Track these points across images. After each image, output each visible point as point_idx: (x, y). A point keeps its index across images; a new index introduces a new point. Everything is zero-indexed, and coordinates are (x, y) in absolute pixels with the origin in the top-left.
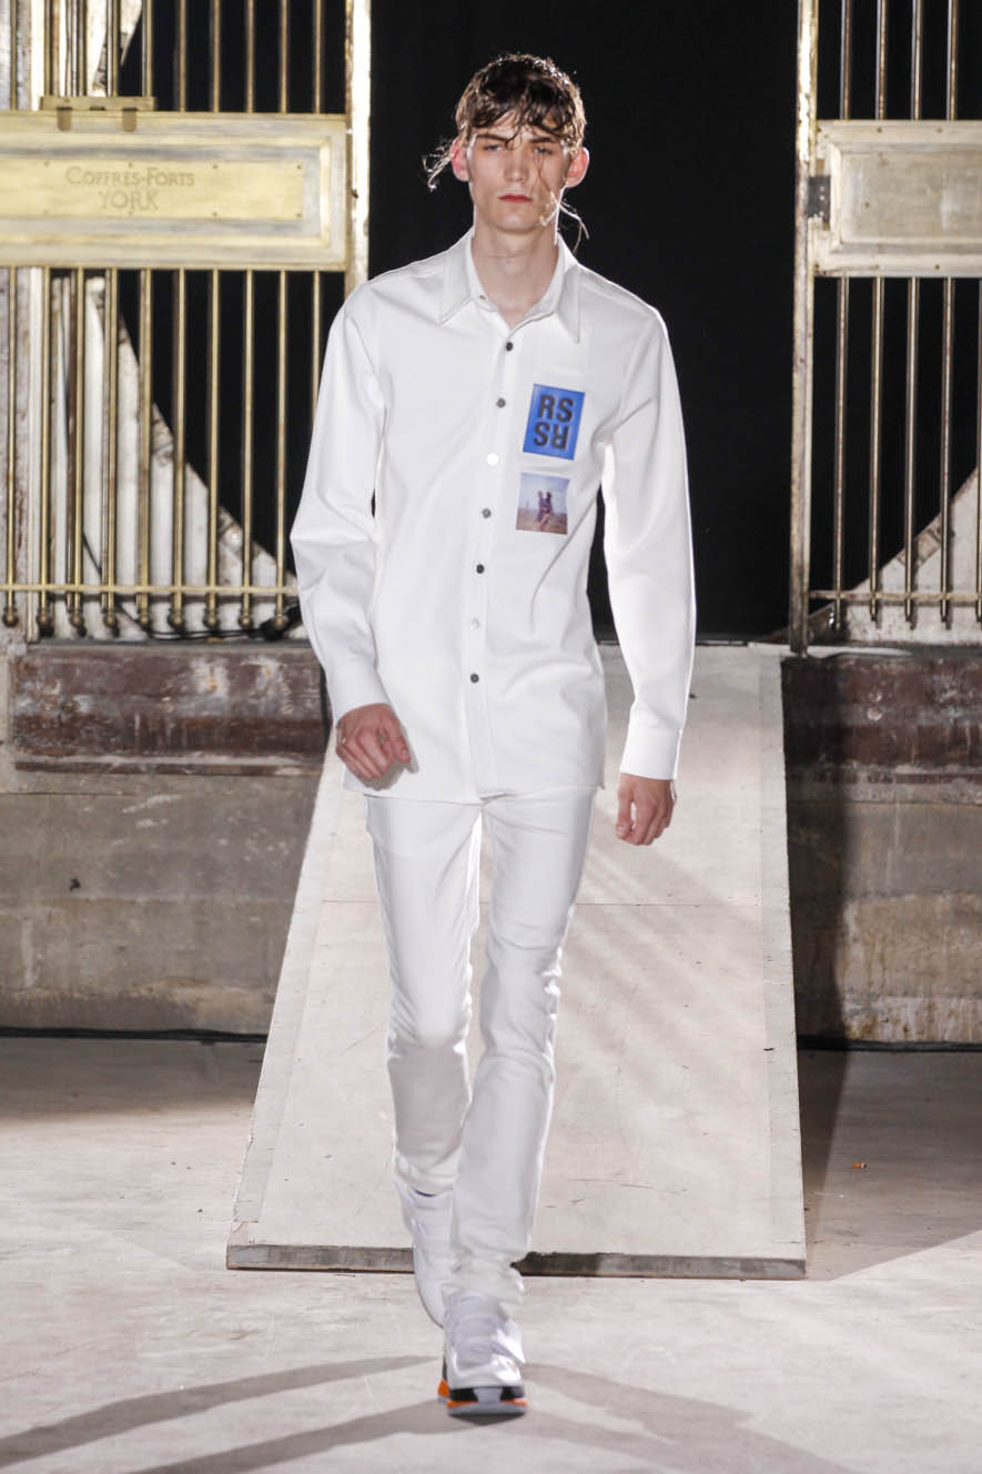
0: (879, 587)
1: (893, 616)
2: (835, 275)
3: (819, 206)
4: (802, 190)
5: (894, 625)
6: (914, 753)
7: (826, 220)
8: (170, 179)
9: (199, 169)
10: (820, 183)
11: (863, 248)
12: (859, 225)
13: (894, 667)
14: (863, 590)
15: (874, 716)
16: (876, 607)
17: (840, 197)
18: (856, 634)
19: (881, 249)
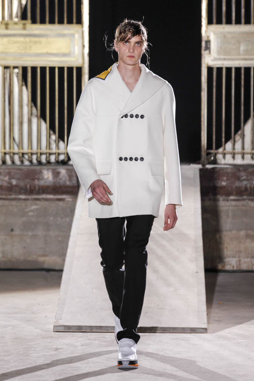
0: (225, 149)
1: (229, 157)
2: (213, 66)
3: (208, 48)
4: (203, 44)
5: (229, 159)
6: (235, 193)
7: (210, 52)
8: (36, 42)
9: (43, 40)
10: (208, 42)
11: (220, 59)
12: (219, 53)
13: (229, 171)
14: (221, 150)
15: (224, 184)
16: (224, 155)
17: (213, 46)
18: (219, 162)
19: (225, 59)
